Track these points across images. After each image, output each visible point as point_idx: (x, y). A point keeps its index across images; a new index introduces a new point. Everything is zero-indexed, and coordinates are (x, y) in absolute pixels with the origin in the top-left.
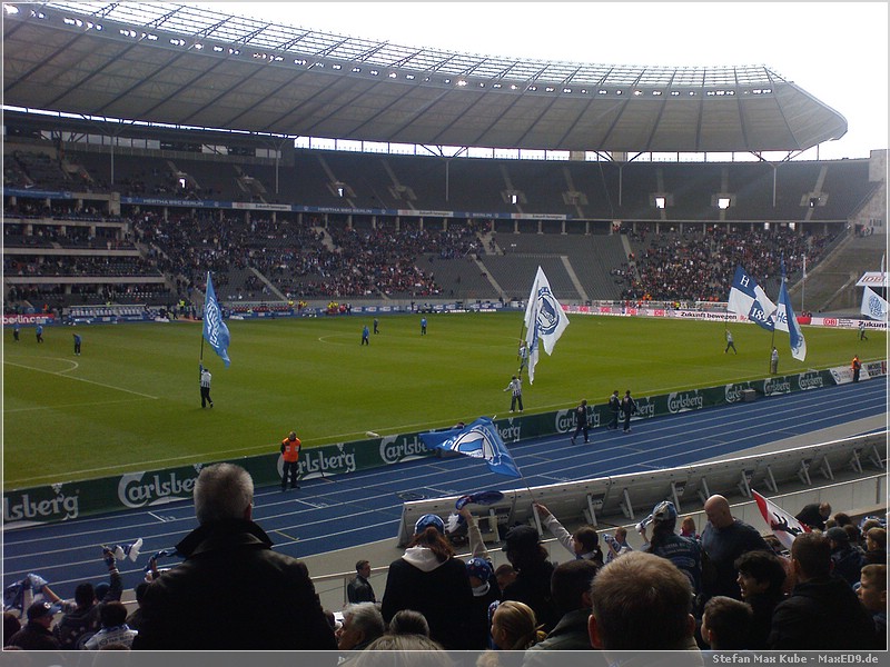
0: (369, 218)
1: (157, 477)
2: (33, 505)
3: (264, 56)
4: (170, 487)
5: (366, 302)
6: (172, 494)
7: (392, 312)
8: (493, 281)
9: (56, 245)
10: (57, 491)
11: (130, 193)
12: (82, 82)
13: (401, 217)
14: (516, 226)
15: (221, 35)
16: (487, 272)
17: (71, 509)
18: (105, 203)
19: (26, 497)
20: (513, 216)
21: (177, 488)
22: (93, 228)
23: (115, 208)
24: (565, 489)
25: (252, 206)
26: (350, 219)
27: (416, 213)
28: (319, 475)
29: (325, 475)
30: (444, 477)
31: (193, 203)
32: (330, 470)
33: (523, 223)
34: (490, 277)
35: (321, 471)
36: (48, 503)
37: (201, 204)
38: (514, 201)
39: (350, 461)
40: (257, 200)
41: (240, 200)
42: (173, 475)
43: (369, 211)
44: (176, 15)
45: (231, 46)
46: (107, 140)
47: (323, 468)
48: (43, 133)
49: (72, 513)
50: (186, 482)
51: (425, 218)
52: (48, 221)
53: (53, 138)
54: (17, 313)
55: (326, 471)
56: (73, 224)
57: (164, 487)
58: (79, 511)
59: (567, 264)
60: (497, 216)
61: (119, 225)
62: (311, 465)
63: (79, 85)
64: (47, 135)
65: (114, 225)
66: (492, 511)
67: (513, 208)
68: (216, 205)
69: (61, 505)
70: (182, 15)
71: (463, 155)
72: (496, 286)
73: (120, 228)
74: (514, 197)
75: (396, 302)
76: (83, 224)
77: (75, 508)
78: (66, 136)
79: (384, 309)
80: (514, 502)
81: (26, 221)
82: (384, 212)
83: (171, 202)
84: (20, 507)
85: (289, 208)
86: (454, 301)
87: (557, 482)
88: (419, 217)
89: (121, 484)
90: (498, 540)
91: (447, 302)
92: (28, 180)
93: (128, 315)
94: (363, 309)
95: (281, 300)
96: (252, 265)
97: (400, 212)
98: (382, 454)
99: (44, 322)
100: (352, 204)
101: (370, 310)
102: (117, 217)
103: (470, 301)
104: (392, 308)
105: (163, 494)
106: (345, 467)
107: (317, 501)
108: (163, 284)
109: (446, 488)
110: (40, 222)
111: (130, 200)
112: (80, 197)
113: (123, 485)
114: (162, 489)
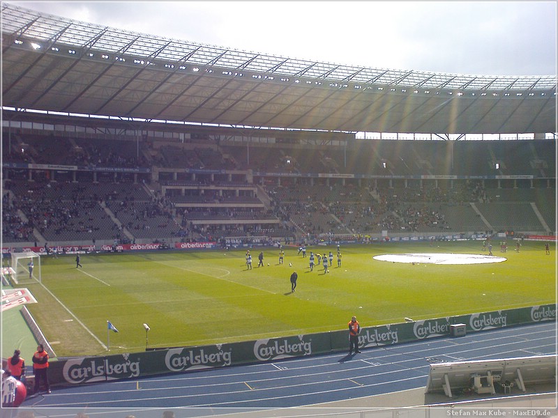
0: (402, 181)
1: (276, 342)
2: (206, 356)
3: (336, 85)
4: (284, 348)
5: (401, 234)
6: (285, 353)
7: (419, 240)
8: (485, 221)
9: (217, 201)
10: (219, 348)
11: (259, 170)
12: (232, 106)
13: (423, 180)
14: (499, 184)
15: (310, 74)
16: (480, 214)
17: (227, 360)
18: (243, 176)
19: (202, 351)
20: (497, 177)
21: (288, 350)
22: (238, 191)
23: (250, 179)
24: (540, 360)
25: (331, 175)
26: (391, 182)
27: (433, 177)
28: (375, 345)
29: (379, 344)
30: (456, 349)
31: (295, 175)
32: (382, 341)
33: (504, 182)
34: (482, 217)
35: (376, 342)
36: (214, 355)
37: (300, 175)
38: (497, 167)
39: (394, 336)
40: (333, 172)
41: (323, 172)
42: (286, 341)
43: (403, 177)
44: (284, 64)
45: (316, 80)
46: (245, 138)
47: (378, 340)
48: (210, 136)
49: (227, 362)
50: (293, 346)
51: (438, 180)
52: (212, 187)
53: (215, 139)
54: (196, 242)
55: (379, 342)
56: (226, 188)
57: (281, 349)
58: (232, 361)
59: (535, 208)
60: (486, 177)
61: (252, 189)
62: (370, 338)
63: (230, 108)
64: (212, 137)
65: (249, 189)
66: (489, 373)
67: (497, 172)
68: (309, 175)
69: (221, 357)
70: (287, 64)
71: (463, 139)
72: (486, 222)
73: (252, 191)
74: (497, 165)
75: (422, 234)
76: (232, 189)
77: (229, 359)
78: (222, 138)
79: (414, 239)
80: (504, 367)
81: (200, 188)
82: (412, 177)
83: (282, 174)
84: (199, 357)
85: (353, 176)
86: (459, 233)
87: (534, 355)
88: (434, 180)
89: (255, 345)
90: (494, 392)
91: (454, 234)
92: (202, 163)
93: (258, 243)
94: (401, 239)
95: (348, 233)
96: (332, 212)
97: (423, 177)
98: (415, 332)
99: (210, 247)
100: (392, 172)
101: (404, 239)
102: (251, 184)
103: (470, 233)
104: (419, 238)
105: (280, 353)
106: (392, 340)
107: (374, 361)
108: (278, 224)
109: (458, 356)
110: (208, 188)
111: (258, 174)
112: (230, 173)
113: (256, 347)
114: (279, 350)
